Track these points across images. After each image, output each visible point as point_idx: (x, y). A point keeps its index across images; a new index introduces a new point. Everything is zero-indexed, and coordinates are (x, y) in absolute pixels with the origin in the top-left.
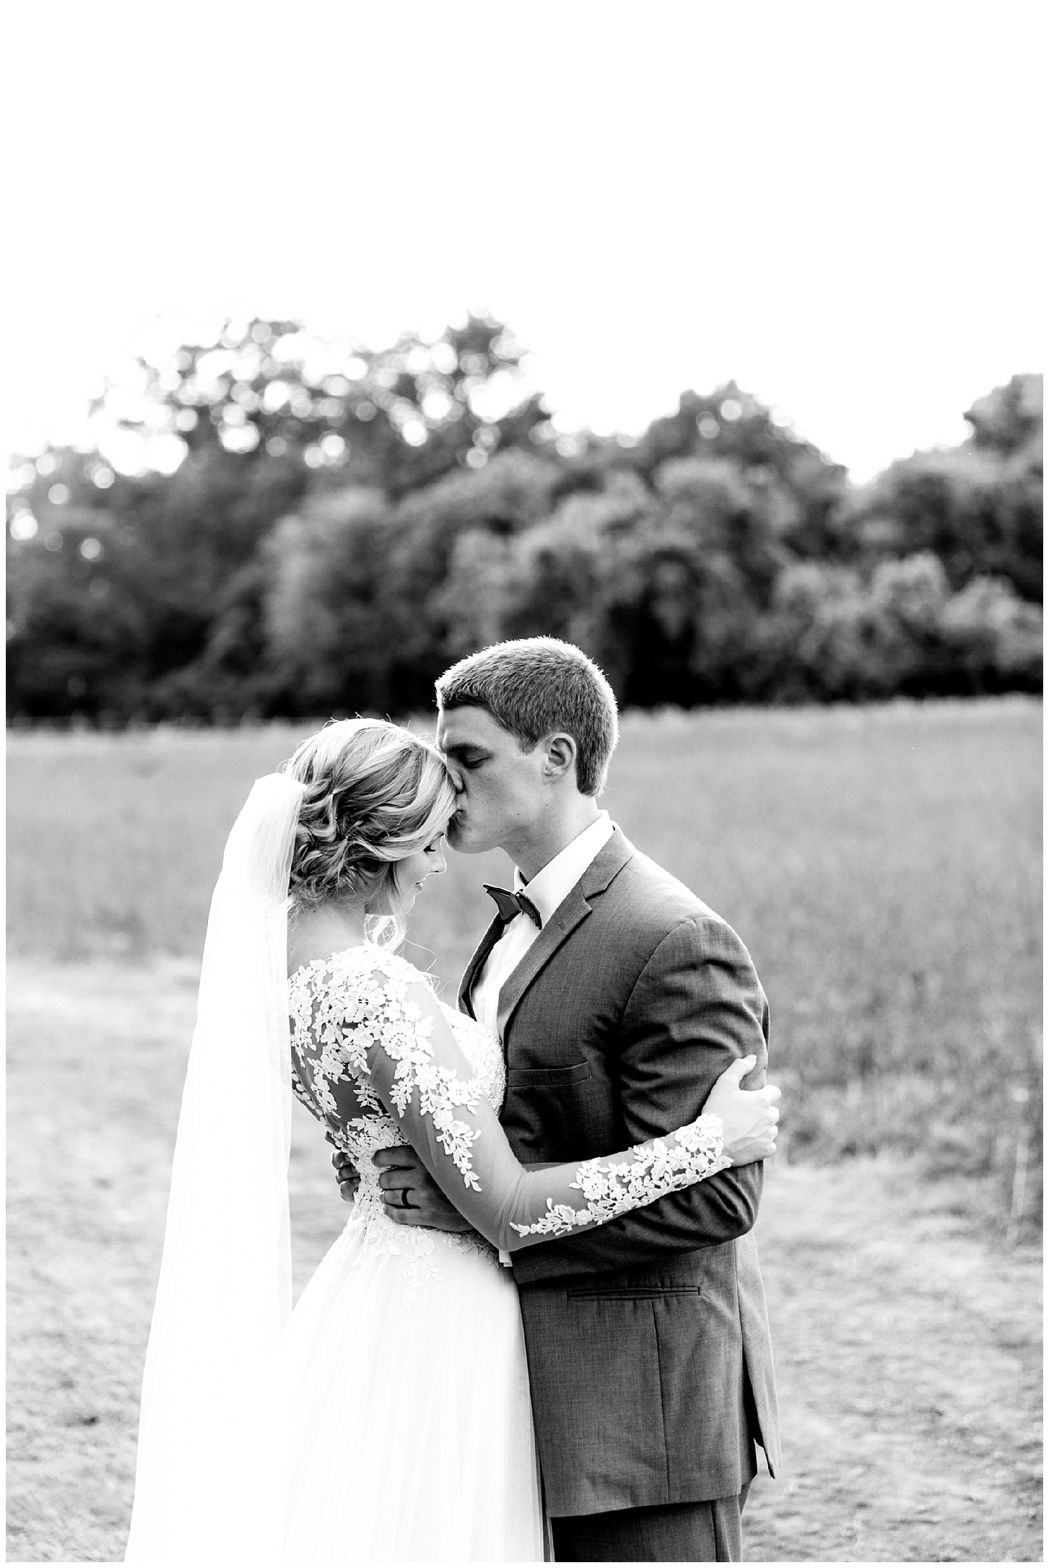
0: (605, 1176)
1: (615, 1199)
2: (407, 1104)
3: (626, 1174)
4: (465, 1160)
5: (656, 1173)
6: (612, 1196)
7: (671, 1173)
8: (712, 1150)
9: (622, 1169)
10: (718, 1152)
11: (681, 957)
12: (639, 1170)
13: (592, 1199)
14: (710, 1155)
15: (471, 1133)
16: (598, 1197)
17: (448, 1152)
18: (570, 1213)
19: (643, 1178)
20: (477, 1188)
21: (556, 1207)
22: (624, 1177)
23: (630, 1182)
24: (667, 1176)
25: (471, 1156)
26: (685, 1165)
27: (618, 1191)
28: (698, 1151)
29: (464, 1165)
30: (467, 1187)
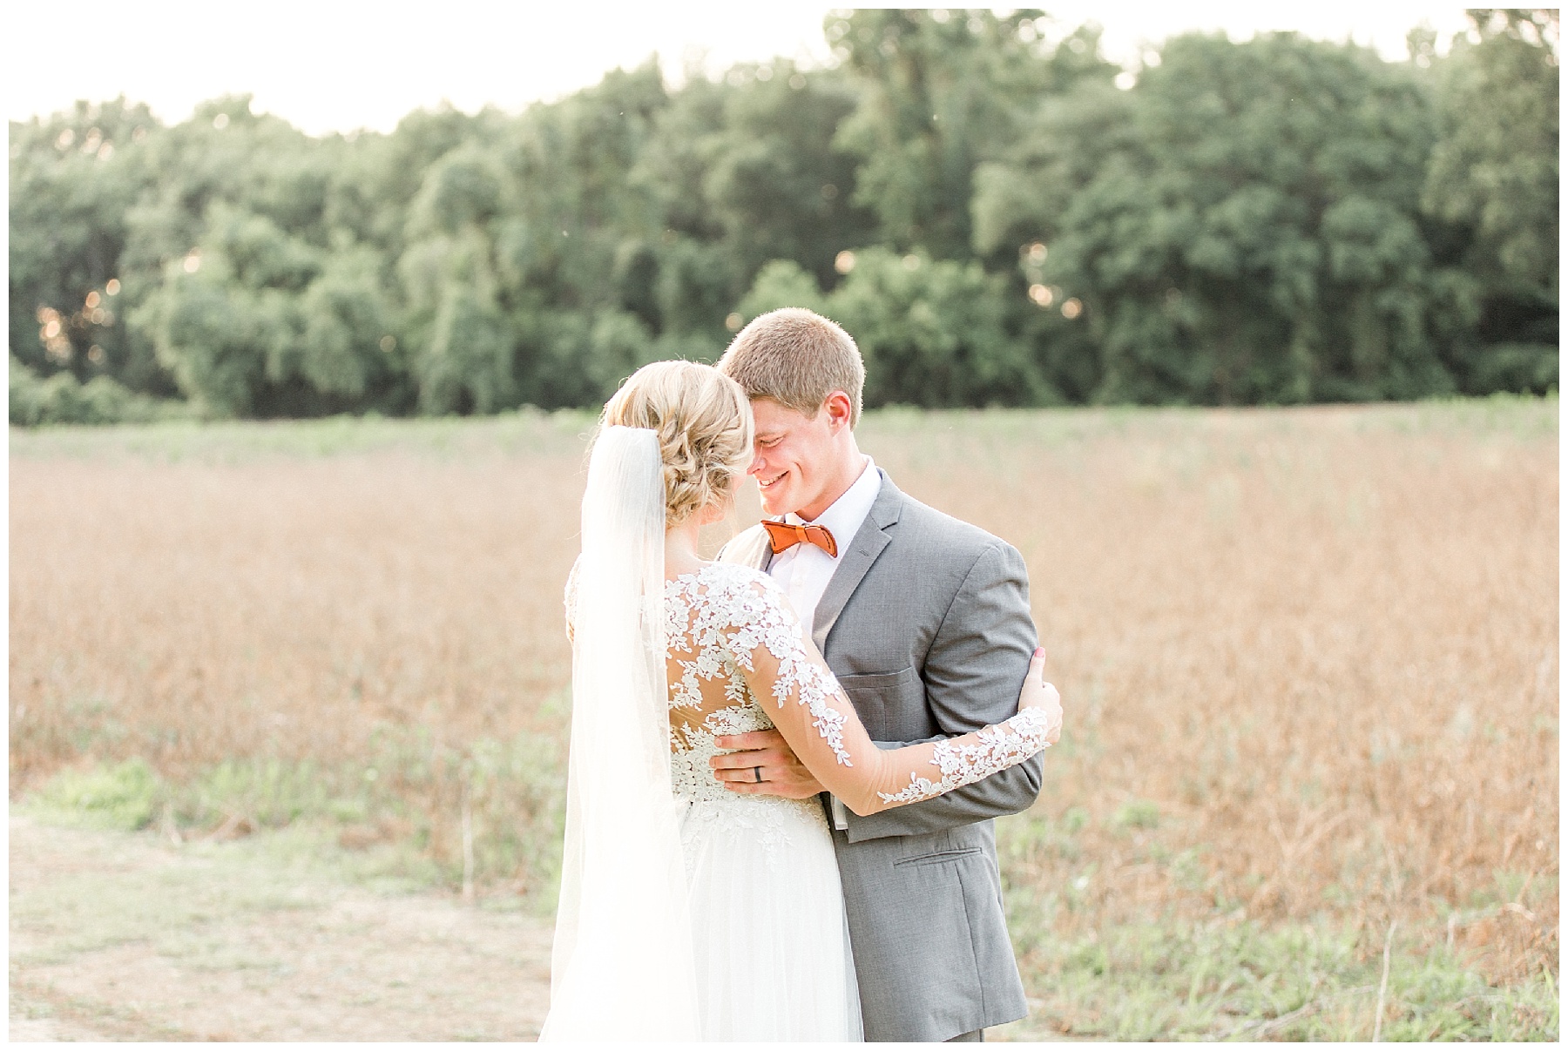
0: (958, 755)
1: (962, 775)
2: (788, 696)
3: (974, 754)
4: (837, 741)
5: (996, 754)
6: (961, 772)
7: (1007, 754)
8: (1038, 736)
9: (971, 750)
10: (1042, 738)
11: (993, 577)
12: (984, 751)
13: (946, 773)
14: (1036, 740)
15: (841, 718)
16: (951, 772)
17: (823, 735)
18: (928, 785)
19: (985, 757)
20: (848, 763)
21: (919, 779)
22: (972, 756)
23: (976, 761)
24: (1003, 757)
25: (842, 737)
26: (1018, 749)
27: (966, 768)
28: (1029, 737)
29: (838, 745)
30: (839, 763)
